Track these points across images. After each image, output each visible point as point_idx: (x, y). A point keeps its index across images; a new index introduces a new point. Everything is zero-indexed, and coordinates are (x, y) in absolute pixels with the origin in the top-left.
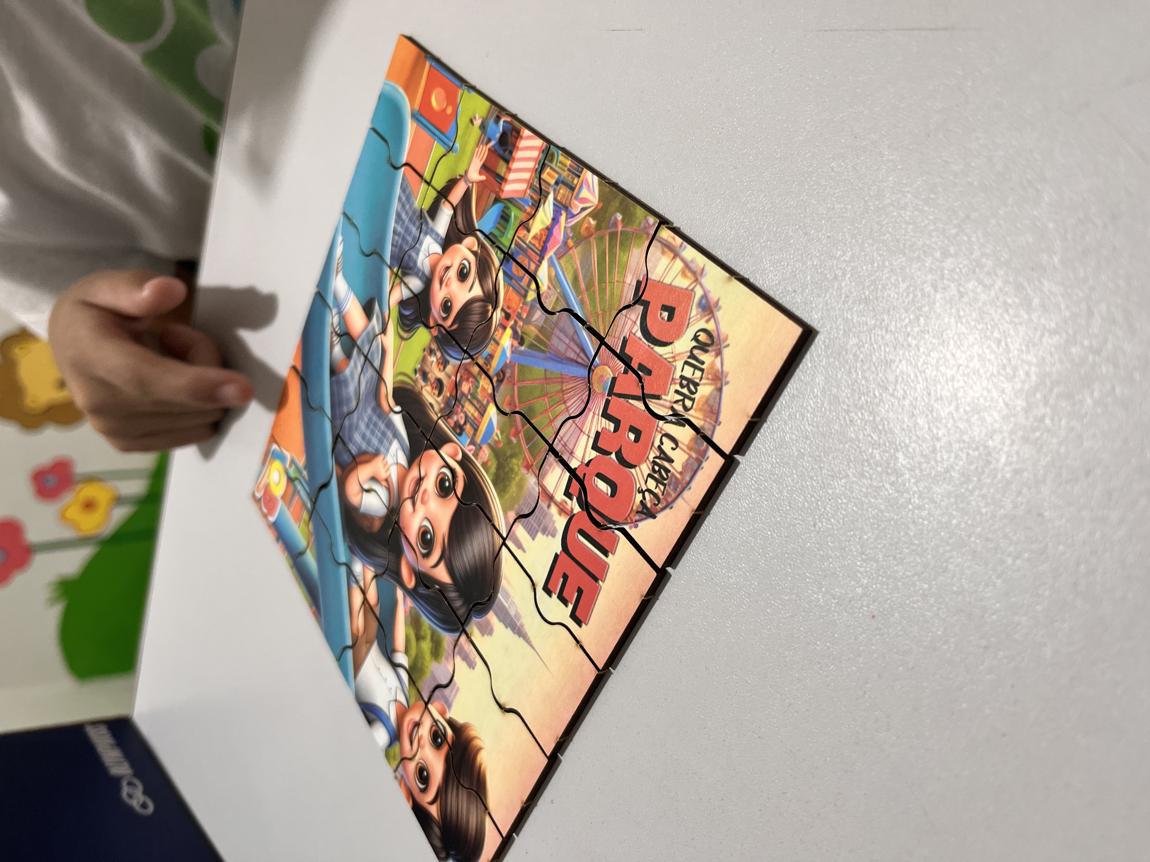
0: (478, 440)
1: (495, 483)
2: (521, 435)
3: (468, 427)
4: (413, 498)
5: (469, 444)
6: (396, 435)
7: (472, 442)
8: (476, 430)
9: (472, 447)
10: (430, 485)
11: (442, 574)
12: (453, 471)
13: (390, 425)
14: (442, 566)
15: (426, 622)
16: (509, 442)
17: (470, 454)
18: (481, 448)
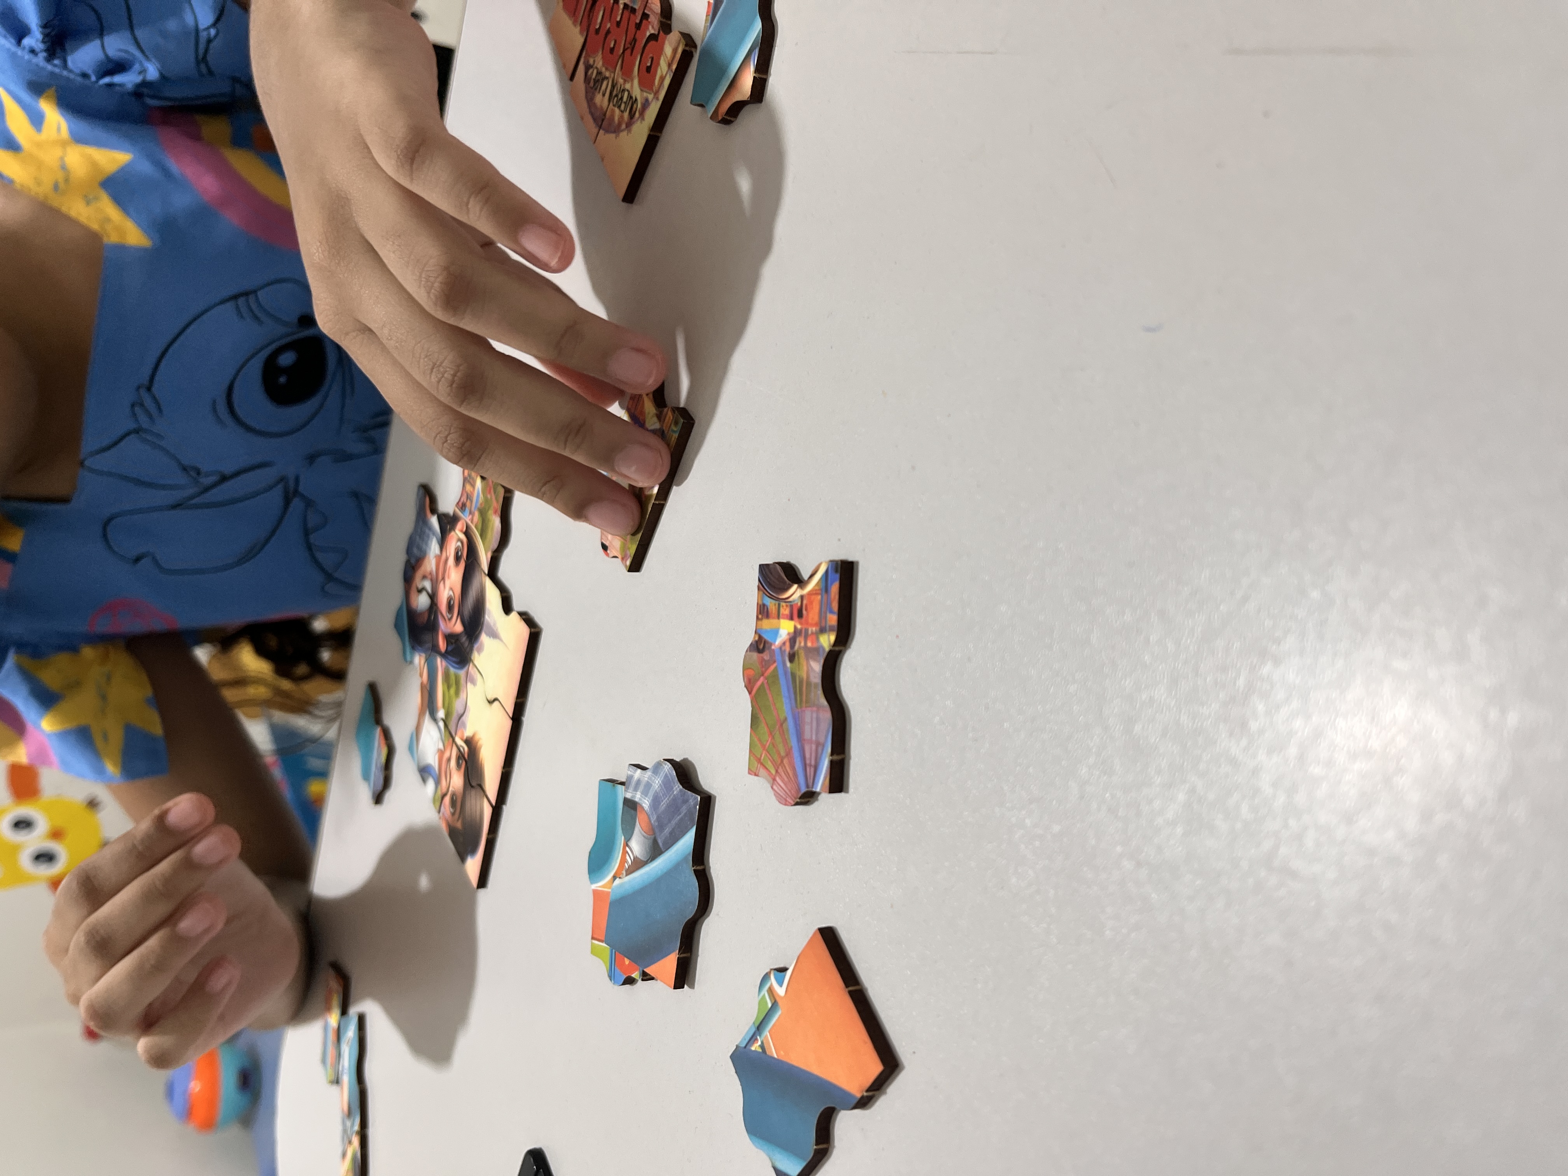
0: (473, 509)
1: (481, 536)
2: (492, 491)
3: (468, 504)
4: (443, 579)
5: (469, 516)
6: (434, 534)
7: (470, 513)
8: (471, 501)
9: (471, 516)
10: (451, 561)
11: (458, 628)
12: (462, 543)
13: (430, 528)
14: (459, 620)
15: (452, 670)
16: (486, 500)
17: (469, 522)
18: (474, 513)
